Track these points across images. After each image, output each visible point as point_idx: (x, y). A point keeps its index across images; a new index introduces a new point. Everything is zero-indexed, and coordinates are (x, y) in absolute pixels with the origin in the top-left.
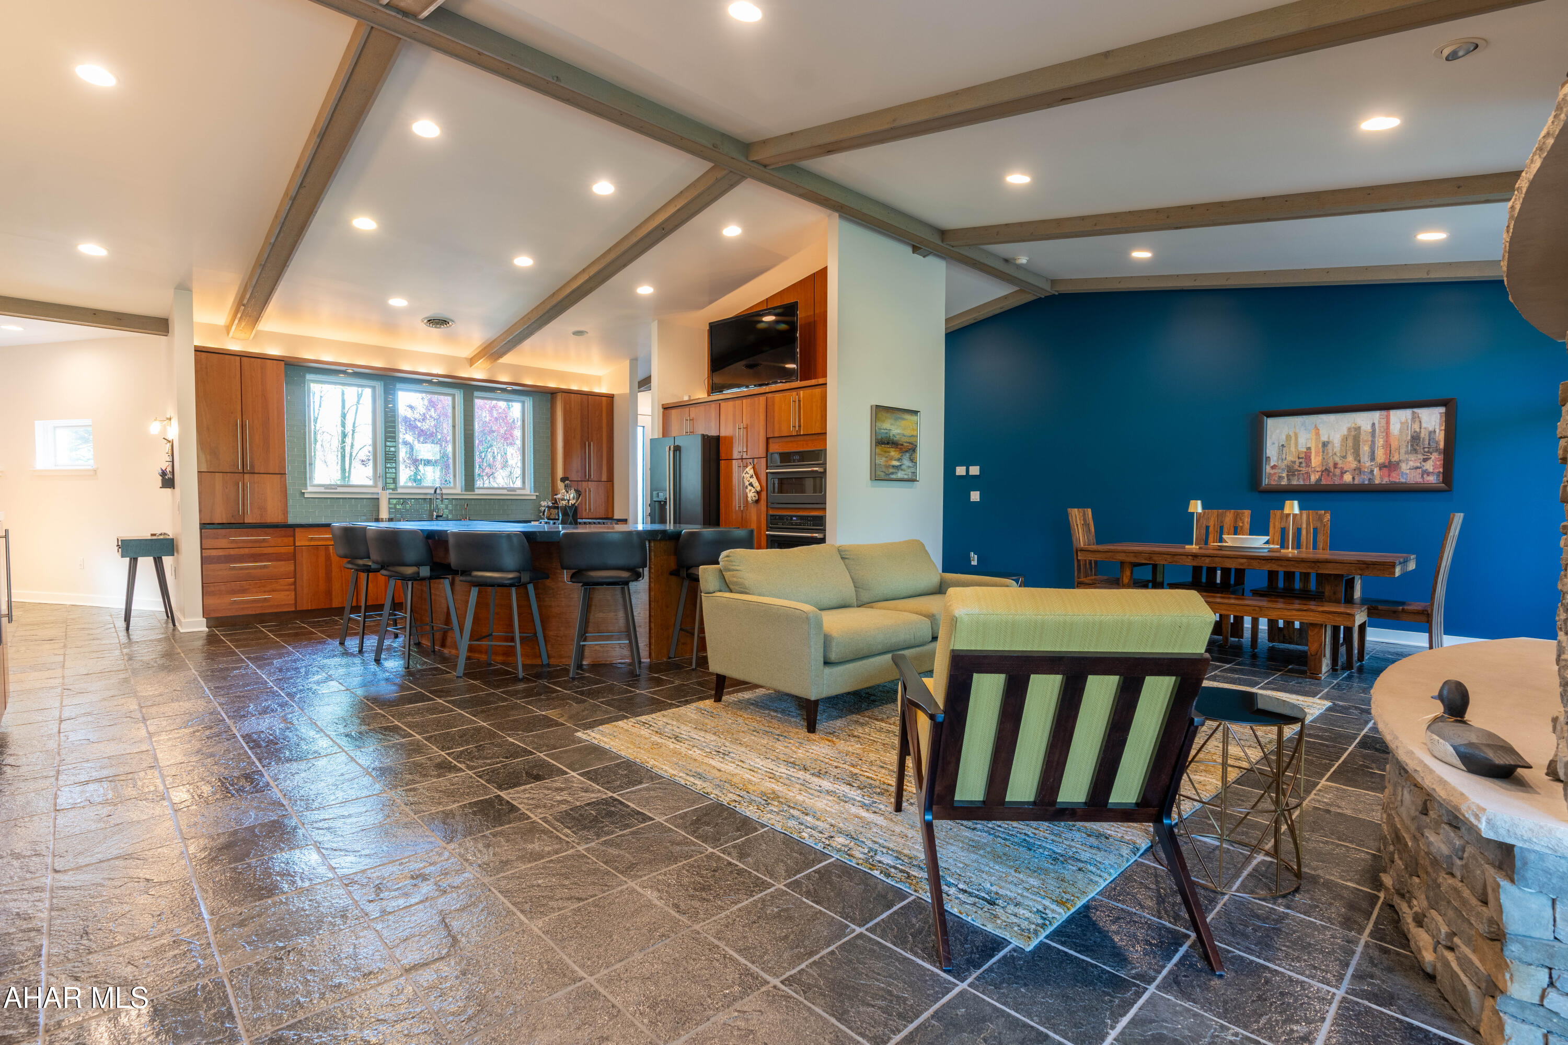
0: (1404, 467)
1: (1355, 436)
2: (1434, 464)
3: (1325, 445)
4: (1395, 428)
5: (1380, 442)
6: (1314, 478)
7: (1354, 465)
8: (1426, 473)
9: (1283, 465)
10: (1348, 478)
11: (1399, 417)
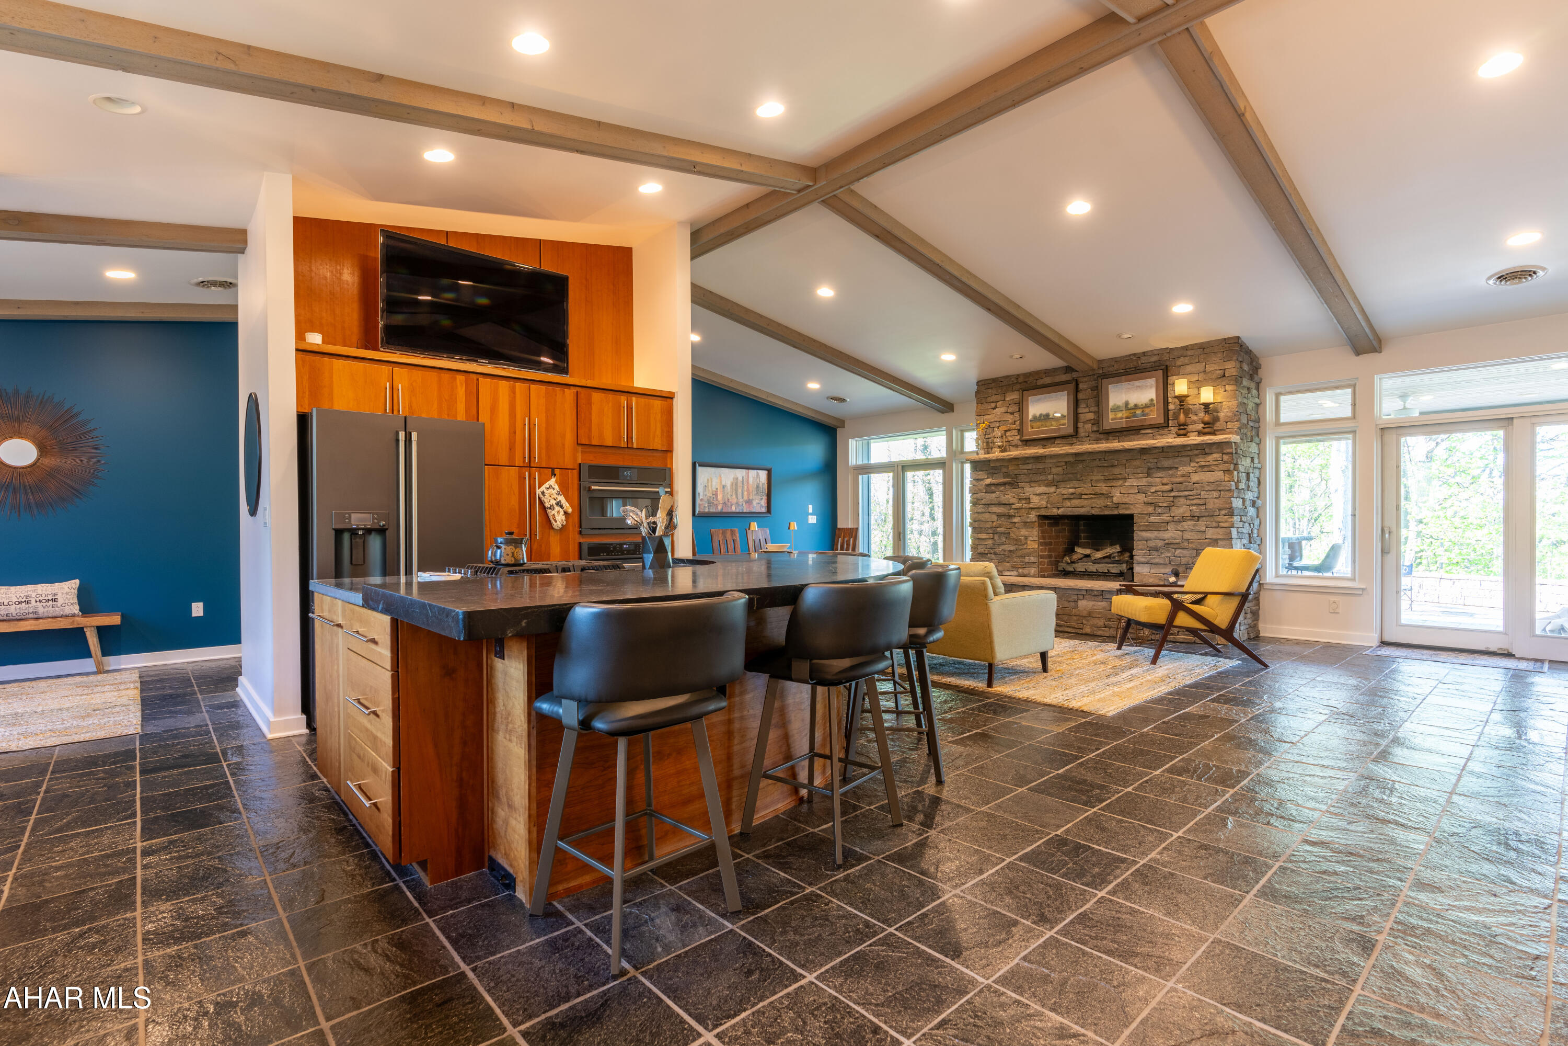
0: (754, 503)
1: (735, 483)
2: (764, 502)
3: (724, 487)
4: (751, 480)
5: (745, 488)
6: (720, 508)
7: (735, 501)
8: (761, 506)
9: (706, 499)
10: (734, 509)
11: (752, 473)
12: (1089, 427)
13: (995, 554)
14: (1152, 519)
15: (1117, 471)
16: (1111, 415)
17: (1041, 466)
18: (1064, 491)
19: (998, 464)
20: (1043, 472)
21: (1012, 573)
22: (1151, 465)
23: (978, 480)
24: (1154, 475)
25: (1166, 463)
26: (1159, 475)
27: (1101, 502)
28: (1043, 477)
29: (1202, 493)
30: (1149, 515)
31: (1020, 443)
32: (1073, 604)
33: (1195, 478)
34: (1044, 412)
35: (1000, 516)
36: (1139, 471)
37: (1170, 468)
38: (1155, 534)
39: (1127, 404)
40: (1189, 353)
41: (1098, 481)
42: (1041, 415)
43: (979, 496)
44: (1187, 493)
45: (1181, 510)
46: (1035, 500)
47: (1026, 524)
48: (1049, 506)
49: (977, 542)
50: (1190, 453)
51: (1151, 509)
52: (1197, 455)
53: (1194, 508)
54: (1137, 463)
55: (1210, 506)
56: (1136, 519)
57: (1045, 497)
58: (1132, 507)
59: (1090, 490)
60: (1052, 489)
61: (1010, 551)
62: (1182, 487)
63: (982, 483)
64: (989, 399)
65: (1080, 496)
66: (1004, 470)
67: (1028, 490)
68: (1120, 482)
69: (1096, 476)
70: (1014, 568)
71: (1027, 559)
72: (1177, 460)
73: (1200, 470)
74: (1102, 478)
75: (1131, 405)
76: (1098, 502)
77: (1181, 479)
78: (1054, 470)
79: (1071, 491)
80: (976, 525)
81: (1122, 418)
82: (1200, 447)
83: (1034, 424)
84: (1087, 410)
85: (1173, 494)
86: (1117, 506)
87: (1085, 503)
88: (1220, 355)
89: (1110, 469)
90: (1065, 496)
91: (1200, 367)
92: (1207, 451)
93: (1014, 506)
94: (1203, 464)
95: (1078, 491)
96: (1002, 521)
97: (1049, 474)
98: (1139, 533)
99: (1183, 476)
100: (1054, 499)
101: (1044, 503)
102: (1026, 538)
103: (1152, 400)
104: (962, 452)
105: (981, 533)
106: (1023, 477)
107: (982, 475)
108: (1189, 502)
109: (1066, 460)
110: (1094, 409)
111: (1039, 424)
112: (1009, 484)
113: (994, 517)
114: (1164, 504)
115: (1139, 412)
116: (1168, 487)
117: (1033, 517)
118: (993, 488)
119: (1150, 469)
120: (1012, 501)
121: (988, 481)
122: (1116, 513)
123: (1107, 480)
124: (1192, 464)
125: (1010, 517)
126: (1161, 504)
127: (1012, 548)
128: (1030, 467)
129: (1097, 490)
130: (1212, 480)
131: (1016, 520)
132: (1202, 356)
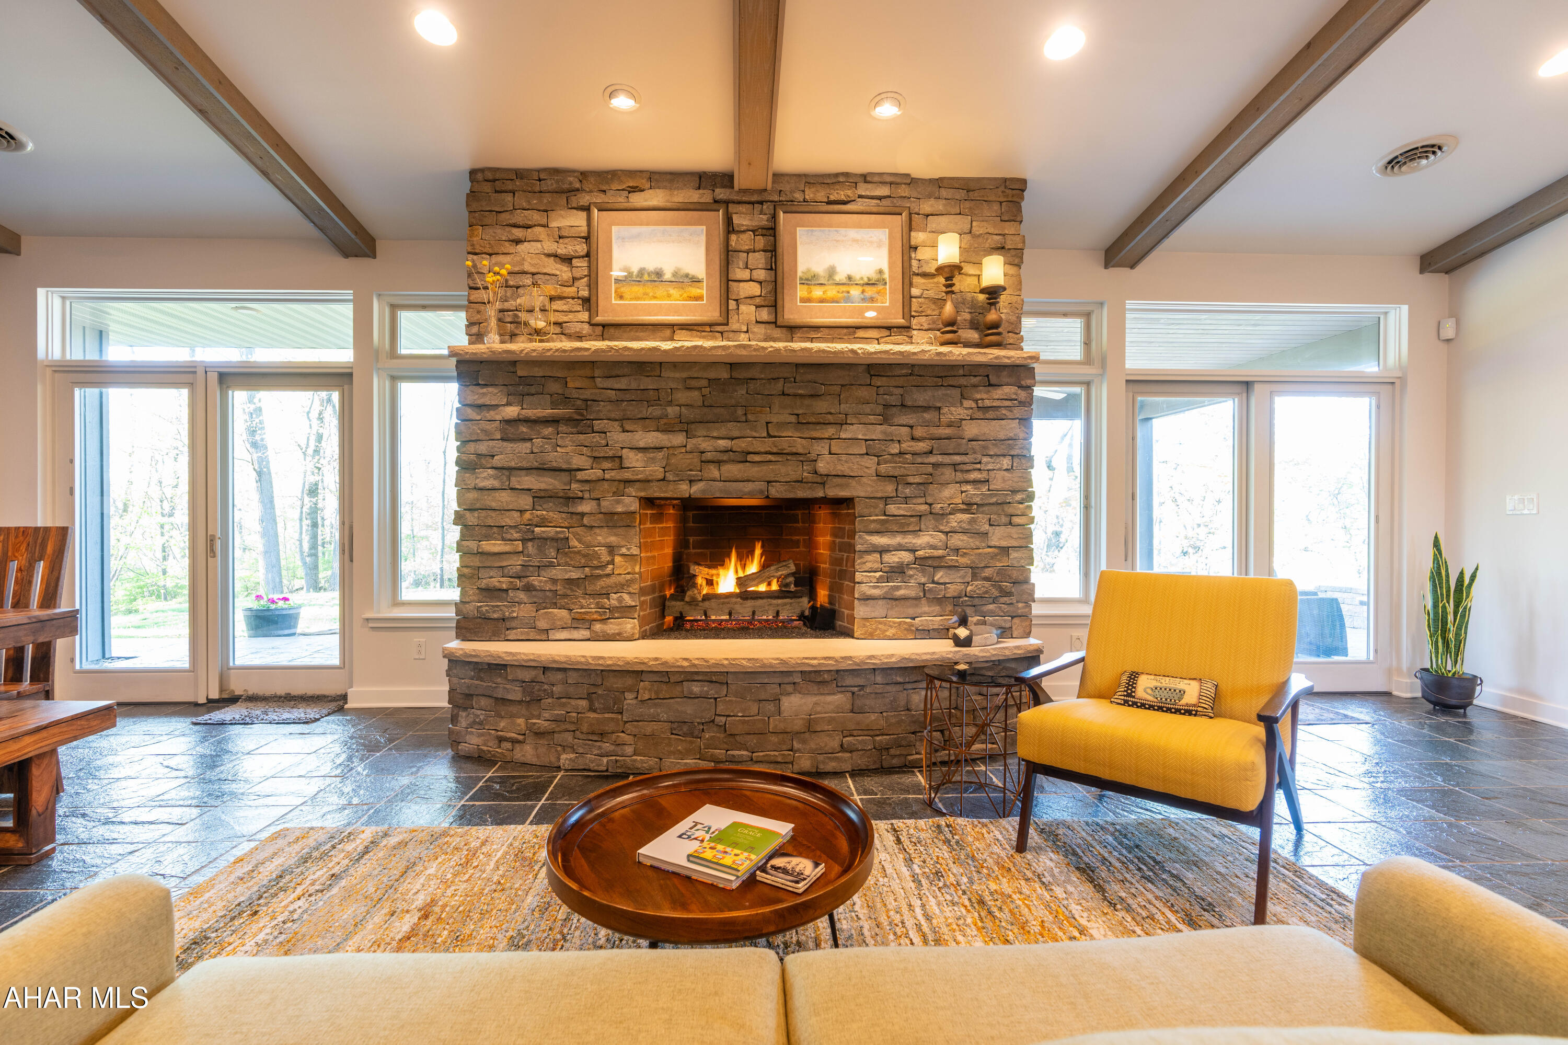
12: (748, 310)
13: (528, 588)
14: (892, 509)
15: (821, 406)
16: (801, 292)
17: (647, 383)
18: (705, 445)
19: (538, 372)
20: (656, 398)
21: (576, 634)
22: (893, 400)
23: (480, 407)
24: (896, 420)
25: (921, 397)
26: (904, 419)
27: (790, 470)
28: (656, 411)
29: (985, 459)
30: (886, 500)
31: (586, 328)
32: (771, 707)
33: (971, 429)
34: (651, 266)
35: (540, 497)
36: (867, 408)
37: (926, 408)
38: (898, 539)
39: (832, 272)
40: (944, 193)
41: (782, 425)
42: (641, 272)
43: (483, 448)
44: (957, 459)
45: (947, 492)
46: (634, 460)
47: (612, 520)
48: (670, 477)
49: (476, 561)
50: (963, 381)
51: (889, 489)
52: (975, 386)
53: (968, 487)
54: (863, 393)
55: (996, 484)
56: (859, 509)
57: (660, 455)
58: (853, 482)
59: (767, 445)
60: (678, 439)
61: (570, 581)
62: (950, 446)
63: (492, 414)
64: (504, 217)
65: (744, 457)
66: (554, 387)
67: (617, 437)
68: (830, 431)
69: (780, 415)
70: (580, 622)
71: (613, 601)
72: (940, 392)
73: (979, 414)
74: (793, 419)
75: (840, 277)
76: (783, 470)
77: (948, 431)
78: (682, 397)
79: (722, 443)
80: (472, 519)
81: (822, 301)
82: (982, 371)
83: (625, 290)
84: (746, 274)
85: (932, 459)
86: (823, 479)
87: (754, 471)
88: (996, 207)
89: (807, 402)
90: (709, 456)
91: (964, 222)
92: (993, 379)
93: (580, 475)
94: (987, 403)
95: (741, 445)
96: (547, 512)
97: (670, 403)
98: (868, 537)
99: (950, 425)
100: (682, 460)
101: (656, 470)
102: (612, 549)
103: (881, 272)
104: (393, 353)
105: (488, 538)
106: (604, 408)
107: (492, 395)
108: (960, 476)
109: (712, 375)
110: (761, 274)
111: (638, 290)
112: (569, 420)
113: (525, 501)
114: (917, 479)
115: (855, 292)
116: (922, 446)
117: (630, 503)
118: (524, 429)
119: (887, 406)
120: (578, 461)
121: (512, 411)
122: (820, 494)
123: (800, 424)
124: (967, 403)
125: (569, 499)
126: (911, 479)
127: (574, 575)
128: (622, 383)
129: (784, 444)
130: (1002, 436)
131: (585, 507)
132: (967, 204)
